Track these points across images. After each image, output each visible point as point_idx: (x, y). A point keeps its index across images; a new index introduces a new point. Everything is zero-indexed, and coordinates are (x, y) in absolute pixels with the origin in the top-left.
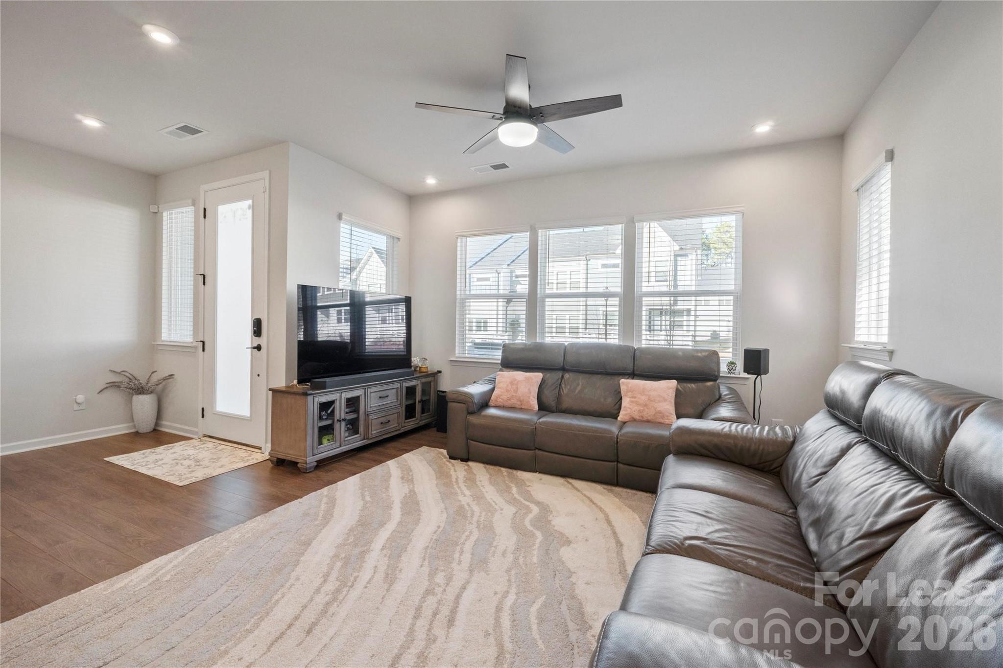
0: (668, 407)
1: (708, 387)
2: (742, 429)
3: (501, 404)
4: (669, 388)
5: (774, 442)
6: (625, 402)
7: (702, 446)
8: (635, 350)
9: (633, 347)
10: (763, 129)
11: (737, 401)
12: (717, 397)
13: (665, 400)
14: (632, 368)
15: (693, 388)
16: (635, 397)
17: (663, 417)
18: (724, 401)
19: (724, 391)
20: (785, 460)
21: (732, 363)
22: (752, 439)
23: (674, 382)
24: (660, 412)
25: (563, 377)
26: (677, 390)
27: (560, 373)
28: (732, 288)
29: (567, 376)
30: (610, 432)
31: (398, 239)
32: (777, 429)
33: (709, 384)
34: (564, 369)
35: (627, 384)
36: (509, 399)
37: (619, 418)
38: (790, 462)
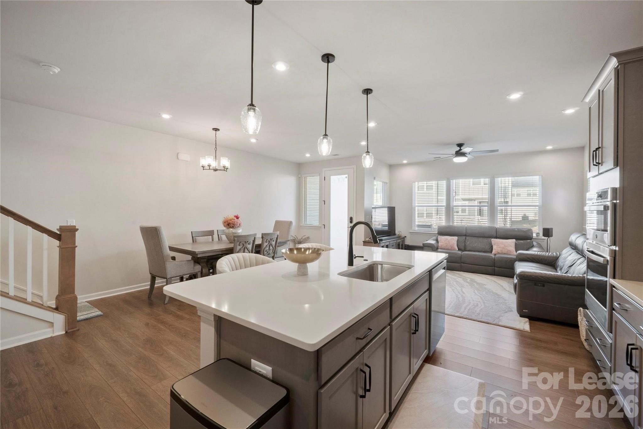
0: (513, 249)
1: (528, 242)
2: (542, 253)
3: (443, 248)
4: (513, 242)
5: (553, 257)
6: (494, 247)
7: (528, 258)
8: (497, 229)
9: (496, 227)
10: (549, 148)
11: (540, 246)
12: (532, 245)
13: (511, 246)
14: (496, 235)
15: (522, 242)
16: (499, 245)
17: (511, 252)
18: (535, 247)
19: (535, 243)
20: (556, 262)
21: (538, 233)
22: (545, 256)
23: (514, 240)
24: (509, 250)
25: (466, 238)
26: (516, 243)
27: (464, 237)
28: (538, 204)
29: (467, 238)
30: (491, 256)
31: (387, 183)
32: (554, 254)
33: (529, 241)
34: (466, 235)
35: (494, 241)
36: (447, 246)
37: (492, 253)
38: (557, 262)
